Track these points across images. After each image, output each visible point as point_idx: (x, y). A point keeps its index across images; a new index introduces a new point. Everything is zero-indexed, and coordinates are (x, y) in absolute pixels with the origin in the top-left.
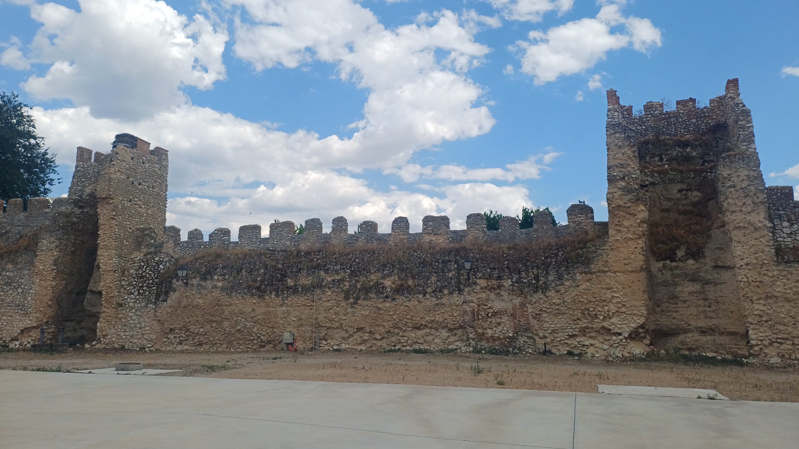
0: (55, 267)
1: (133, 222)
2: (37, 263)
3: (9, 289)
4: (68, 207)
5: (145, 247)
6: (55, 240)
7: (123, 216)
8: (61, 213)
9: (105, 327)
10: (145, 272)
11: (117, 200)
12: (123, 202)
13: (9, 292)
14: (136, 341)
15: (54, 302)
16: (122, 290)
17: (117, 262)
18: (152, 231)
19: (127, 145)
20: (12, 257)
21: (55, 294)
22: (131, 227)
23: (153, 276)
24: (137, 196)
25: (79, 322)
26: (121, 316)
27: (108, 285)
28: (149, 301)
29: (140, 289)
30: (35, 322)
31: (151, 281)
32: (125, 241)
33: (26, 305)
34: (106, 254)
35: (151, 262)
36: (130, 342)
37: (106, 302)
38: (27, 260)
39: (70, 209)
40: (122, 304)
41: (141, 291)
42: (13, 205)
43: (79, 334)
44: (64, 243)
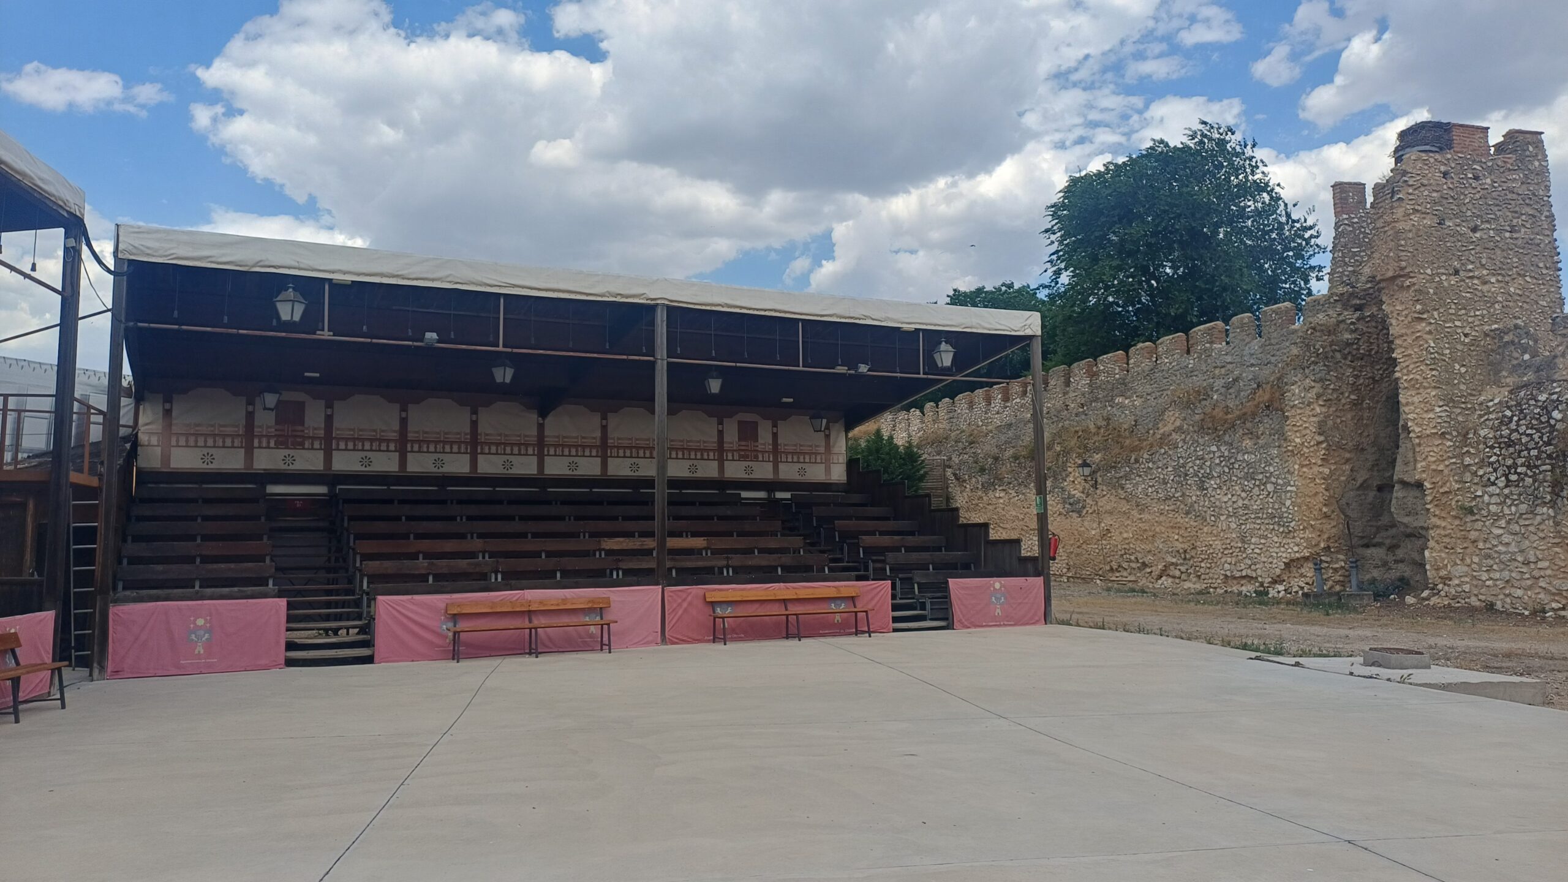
0: (1322, 438)
1: (1470, 320)
2: (1289, 434)
3: (1252, 486)
4: (1331, 312)
5: (1511, 373)
6: (1313, 384)
7: (1442, 310)
8: (1318, 328)
9: (1443, 559)
10: (1517, 430)
11: (1422, 276)
12: (1437, 279)
13: (1254, 491)
14: (1519, 593)
15: (1332, 508)
16: (1468, 477)
17: (1443, 414)
18: (1522, 332)
19: (1427, 148)
20: (1249, 425)
21: (1332, 491)
22: (1467, 330)
23: (1537, 439)
24: (1471, 258)
25: (1392, 548)
26: (1473, 535)
27: (1433, 467)
28: (1536, 500)
29: (1510, 473)
30: (1305, 547)
31: (1534, 453)
32: (1457, 366)
33: (1286, 515)
34: (1416, 399)
35: (1529, 405)
36: (1507, 595)
37: (1436, 505)
38: (1272, 429)
39: (1335, 315)
40: (1471, 507)
41: (1514, 477)
42: (1238, 328)
43: (1394, 574)
44: (1332, 386)
